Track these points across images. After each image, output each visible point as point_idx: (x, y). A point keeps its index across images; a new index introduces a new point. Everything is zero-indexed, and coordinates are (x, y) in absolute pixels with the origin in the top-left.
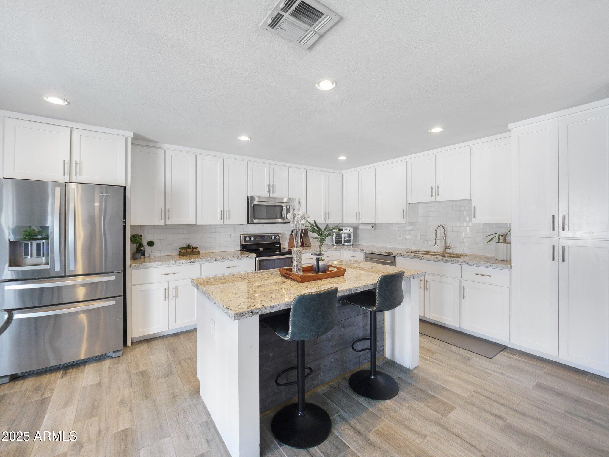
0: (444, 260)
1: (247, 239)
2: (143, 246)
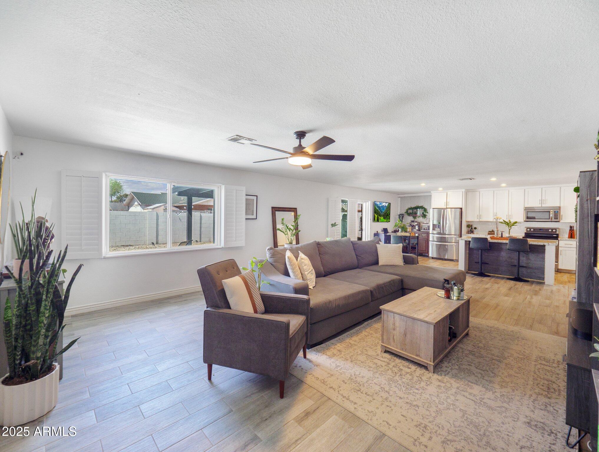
1: (528, 230)
2: (472, 229)
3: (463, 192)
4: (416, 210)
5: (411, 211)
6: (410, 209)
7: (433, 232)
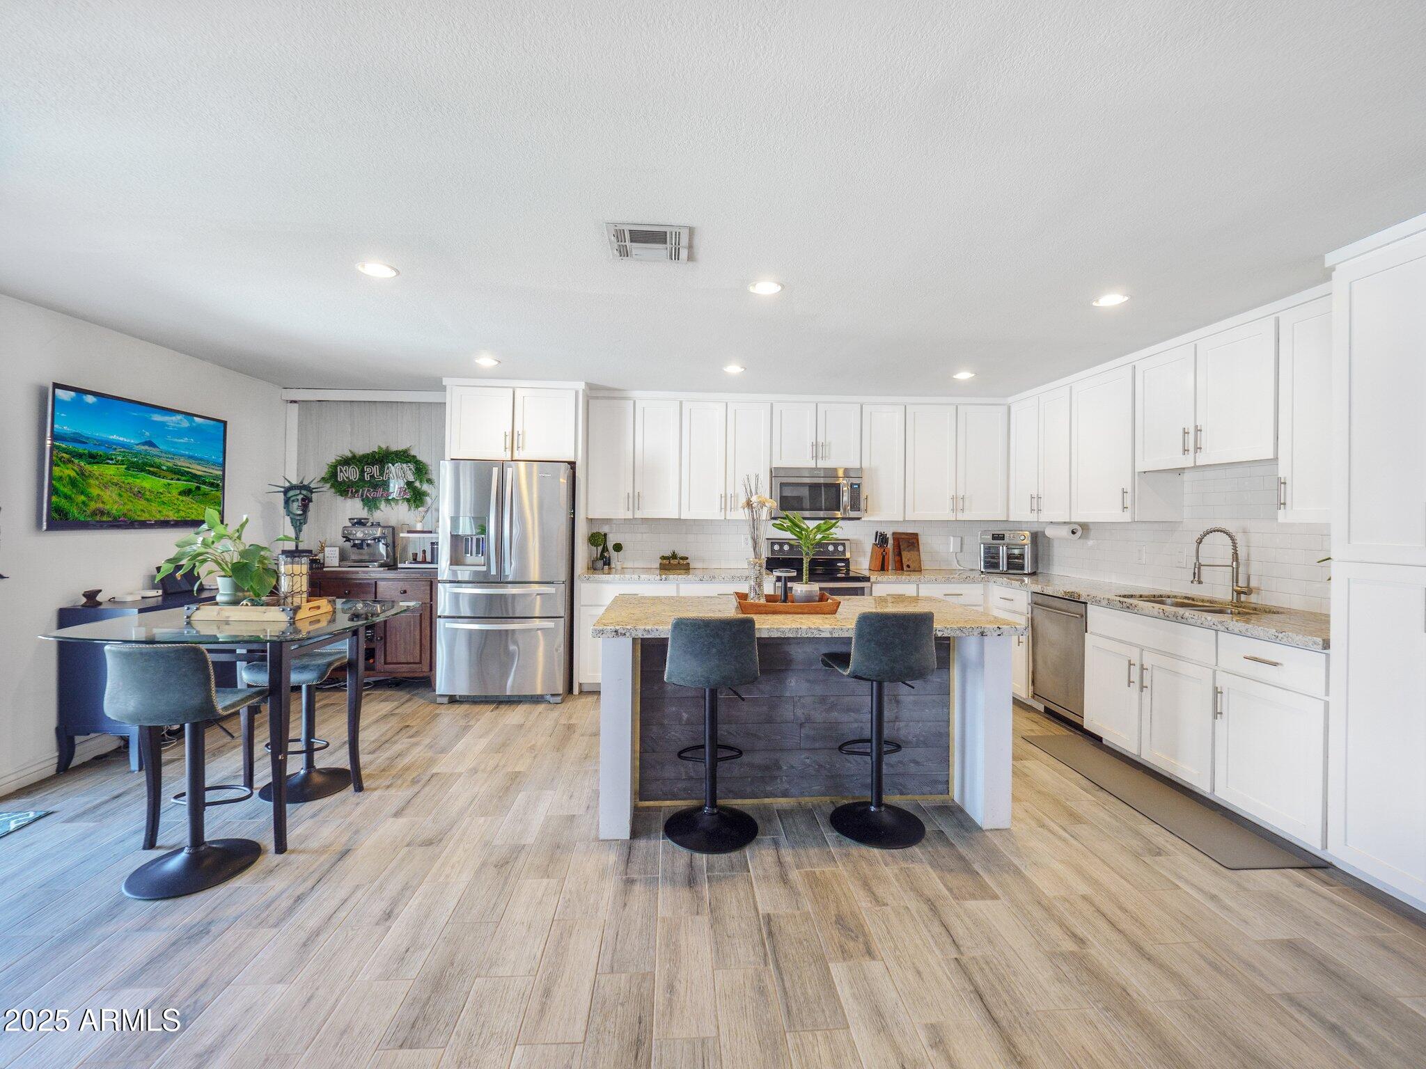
0: (1179, 618)
1: (776, 547)
2: (607, 550)
3: (577, 393)
4: (375, 470)
5: (351, 473)
6: (345, 462)
7: (454, 573)
